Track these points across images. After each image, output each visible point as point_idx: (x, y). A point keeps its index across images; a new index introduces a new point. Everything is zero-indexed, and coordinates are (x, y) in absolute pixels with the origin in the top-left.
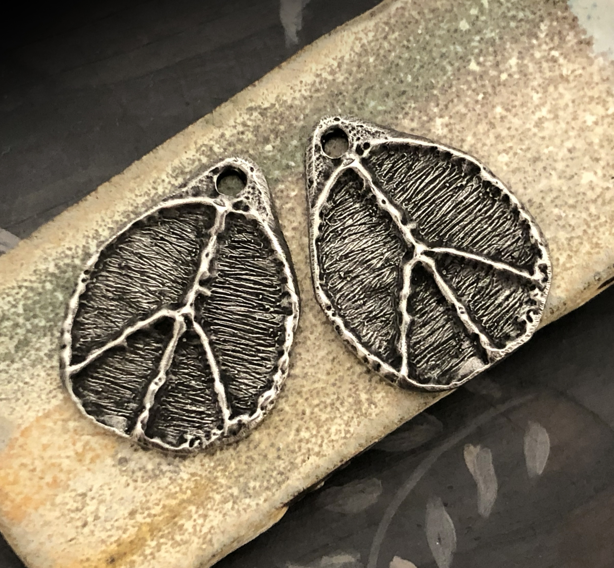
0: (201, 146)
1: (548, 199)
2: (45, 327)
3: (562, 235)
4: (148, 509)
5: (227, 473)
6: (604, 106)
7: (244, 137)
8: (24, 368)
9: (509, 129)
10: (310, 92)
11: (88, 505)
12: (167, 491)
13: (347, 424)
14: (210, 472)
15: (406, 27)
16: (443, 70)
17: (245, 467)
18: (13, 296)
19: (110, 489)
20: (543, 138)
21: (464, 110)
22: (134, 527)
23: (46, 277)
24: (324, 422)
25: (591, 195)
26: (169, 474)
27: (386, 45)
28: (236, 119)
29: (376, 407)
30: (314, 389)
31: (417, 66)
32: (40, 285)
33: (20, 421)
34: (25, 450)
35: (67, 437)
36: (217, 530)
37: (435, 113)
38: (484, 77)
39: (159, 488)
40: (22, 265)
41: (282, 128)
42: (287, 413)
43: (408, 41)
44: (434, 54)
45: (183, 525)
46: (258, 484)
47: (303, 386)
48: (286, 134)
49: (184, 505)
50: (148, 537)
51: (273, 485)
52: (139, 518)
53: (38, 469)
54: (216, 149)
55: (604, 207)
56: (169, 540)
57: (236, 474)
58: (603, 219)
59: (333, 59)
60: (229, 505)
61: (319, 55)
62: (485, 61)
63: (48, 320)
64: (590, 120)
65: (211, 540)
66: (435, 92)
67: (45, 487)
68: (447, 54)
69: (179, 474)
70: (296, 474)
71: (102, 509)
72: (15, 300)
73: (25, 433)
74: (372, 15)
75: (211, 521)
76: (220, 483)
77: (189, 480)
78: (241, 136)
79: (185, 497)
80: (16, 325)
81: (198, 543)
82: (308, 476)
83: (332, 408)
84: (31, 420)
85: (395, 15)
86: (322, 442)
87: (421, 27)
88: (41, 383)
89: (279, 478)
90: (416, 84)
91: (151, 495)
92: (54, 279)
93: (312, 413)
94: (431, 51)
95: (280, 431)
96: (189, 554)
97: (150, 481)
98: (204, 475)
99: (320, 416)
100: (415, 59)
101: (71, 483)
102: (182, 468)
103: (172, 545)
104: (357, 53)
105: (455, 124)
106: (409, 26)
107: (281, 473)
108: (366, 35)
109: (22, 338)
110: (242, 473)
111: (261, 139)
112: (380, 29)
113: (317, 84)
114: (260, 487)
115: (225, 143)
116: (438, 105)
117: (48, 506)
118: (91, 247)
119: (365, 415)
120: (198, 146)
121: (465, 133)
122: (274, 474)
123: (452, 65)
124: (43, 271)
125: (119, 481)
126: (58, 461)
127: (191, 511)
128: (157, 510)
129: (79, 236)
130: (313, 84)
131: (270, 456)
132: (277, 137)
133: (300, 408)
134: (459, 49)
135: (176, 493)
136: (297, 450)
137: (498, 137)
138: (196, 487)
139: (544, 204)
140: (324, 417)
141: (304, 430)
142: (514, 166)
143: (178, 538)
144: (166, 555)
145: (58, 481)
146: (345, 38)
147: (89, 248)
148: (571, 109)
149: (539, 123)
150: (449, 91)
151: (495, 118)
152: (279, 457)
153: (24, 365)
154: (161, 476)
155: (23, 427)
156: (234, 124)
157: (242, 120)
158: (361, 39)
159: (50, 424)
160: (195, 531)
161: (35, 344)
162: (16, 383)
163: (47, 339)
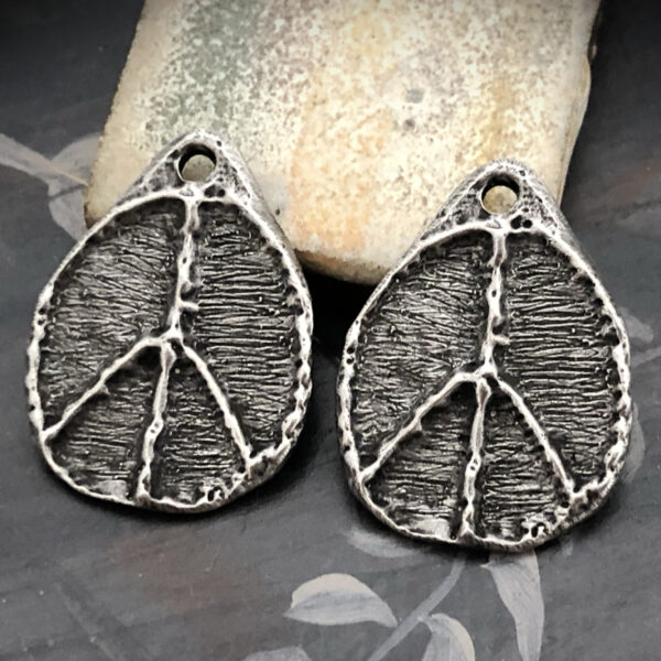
2: (227, 77)
4: (469, 144)
8: (241, 123)
11: (411, 184)
14: (495, 73)
17: (523, 43)
18: (174, 75)
19: (418, 156)
23: (188, 36)
26: (459, 103)
32: (190, 48)
33: (281, 167)
34: (309, 185)
35: (336, 146)
36: (549, 111)
39: (462, 121)
40: (157, 44)
45: (514, 133)
46: (548, 47)
49: (499, 115)
51: (563, 36)
52: (468, 157)
53: (337, 191)
57: (520, 55)
60: (540, 84)
63: (226, 69)
65: (552, 124)
67: (358, 200)
69: (468, 96)
71: (428, 176)
72: (178, 76)
73: (295, 171)
75: (536, 108)
76: (513, 73)
77: (483, 93)
79: (493, 109)
80: (200, 95)
81: (542, 135)
84: (290, 158)
88: (269, 123)
91: (460, 132)
92: (197, 33)
96: (543, 149)
97: (448, 122)
98: (491, 79)
101: (378, 178)
102: (466, 89)
109: (215, 101)
110: (525, 49)
114: (552, 47)
117: (376, 212)
122: (555, 26)
124: (181, 34)
125: (420, 144)
126: (348, 171)
127: (509, 117)
128: (478, 139)
135: (481, 113)
138: (495, 94)
143: (520, 145)
145: (365, 185)
152: (545, 11)
153: (238, 121)
154: (455, 110)
155: (288, 170)
159: (310, 148)
160: (530, 128)
161: (233, 97)
162: (246, 140)
163: (239, 84)
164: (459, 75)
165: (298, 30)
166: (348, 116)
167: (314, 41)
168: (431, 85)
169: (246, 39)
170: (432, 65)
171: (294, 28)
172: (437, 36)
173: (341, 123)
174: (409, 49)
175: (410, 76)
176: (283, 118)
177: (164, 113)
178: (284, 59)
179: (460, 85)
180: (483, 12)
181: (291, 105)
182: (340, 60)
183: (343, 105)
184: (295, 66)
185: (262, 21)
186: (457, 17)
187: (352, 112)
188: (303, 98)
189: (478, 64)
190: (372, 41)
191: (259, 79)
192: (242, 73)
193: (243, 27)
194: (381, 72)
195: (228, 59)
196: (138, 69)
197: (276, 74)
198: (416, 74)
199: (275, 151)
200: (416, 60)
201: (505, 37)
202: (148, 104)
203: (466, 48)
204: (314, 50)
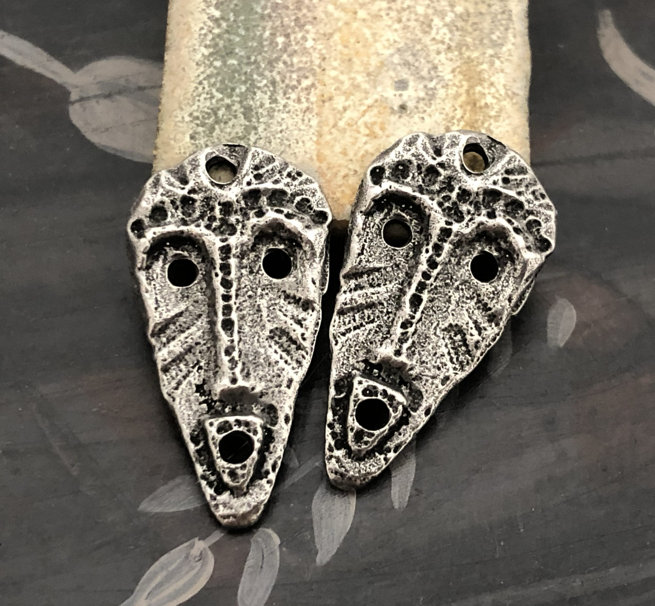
2: (248, 89)
4: (453, 118)
8: (268, 125)
12: (451, 96)
14: (460, 59)
17: (477, 33)
18: (203, 93)
23: (209, 60)
26: (438, 87)
32: (212, 69)
33: (308, 156)
34: (334, 167)
35: (348, 133)
36: (510, 84)
39: (444, 100)
40: (184, 69)
45: (486, 104)
46: (498, 33)
49: (471, 92)
51: (507, 24)
53: (357, 170)
56: (490, 120)
57: (477, 42)
60: (497, 63)
63: (245, 82)
65: (514, 93)
69: (444, 80)
70: (512, 4)
72: (207, 94)
73: (320, 157)
75: (499, 83)
76: (475, 57)
77: (455, 76)
79: (465, 88)
80: (228, 107)
81: (508, 103)
84: (314, 147)
88: (290, 122)
89: (505, 16)
91: (444, 109)
92: (215, 56)
96: (511, 114)
97: (433, 102)
98: (459, 64)
102: (441, 74)
103: (496, 121)
107: (503, 13)
109: (242, 110)
110: (480, 37)
114: (501, 33)
118: (214, 14)
122: (499, 17)
124: (202, 59)
125: (415, 123)
126: (362, 152)
127: (480, 91)
128: (459, 113)
129: (197, 15)
131: (484, 11)
135: (457, 91)
138: (465, 75)
143: (493, 113)
144: (500, 129)
147: (213, 16)
152: (489, 6)
153: (265, 123)
154: (436, 92)
155: (315, 157)
159: (328, 137)
160: (497, 98)
161: (256, 104)
162: (275, 138)
163: (259, 94)
164: (434, 64)
165: (296, 44)
166: (352, 108)
167: (311, 51)
168: (412, 74)
169: (256, 56)
170: (411, 59)
171: (293, 43)
172: (409, 35)
173: (348, 114)
174: (388, 48)
175: (394, 69)
176: (301, 116)
177: (203, 125)
178: (290, 68)
179: (436, 72)
180: (441, 12)
181: (305, 105)
182: (335, 64)
183: (346, 100)
184: (301, 73)
185: (266, 40)
186: (421, 19)
187: (354, 105)
188: (313, 98)
189: (446, 54)
190: (358, 45)
191: (274, 87)
192: (259, 85)
193: (251, 47)
194: (371, 69)
195: (246, 73)
196: (173, 91)
197: (287, 81)
198: (399, 68)
199: (301, 144)
200: (397, 56)
201: (462, 30)
202: (187, 119)
203: (433, 42)
204: (313, 59)
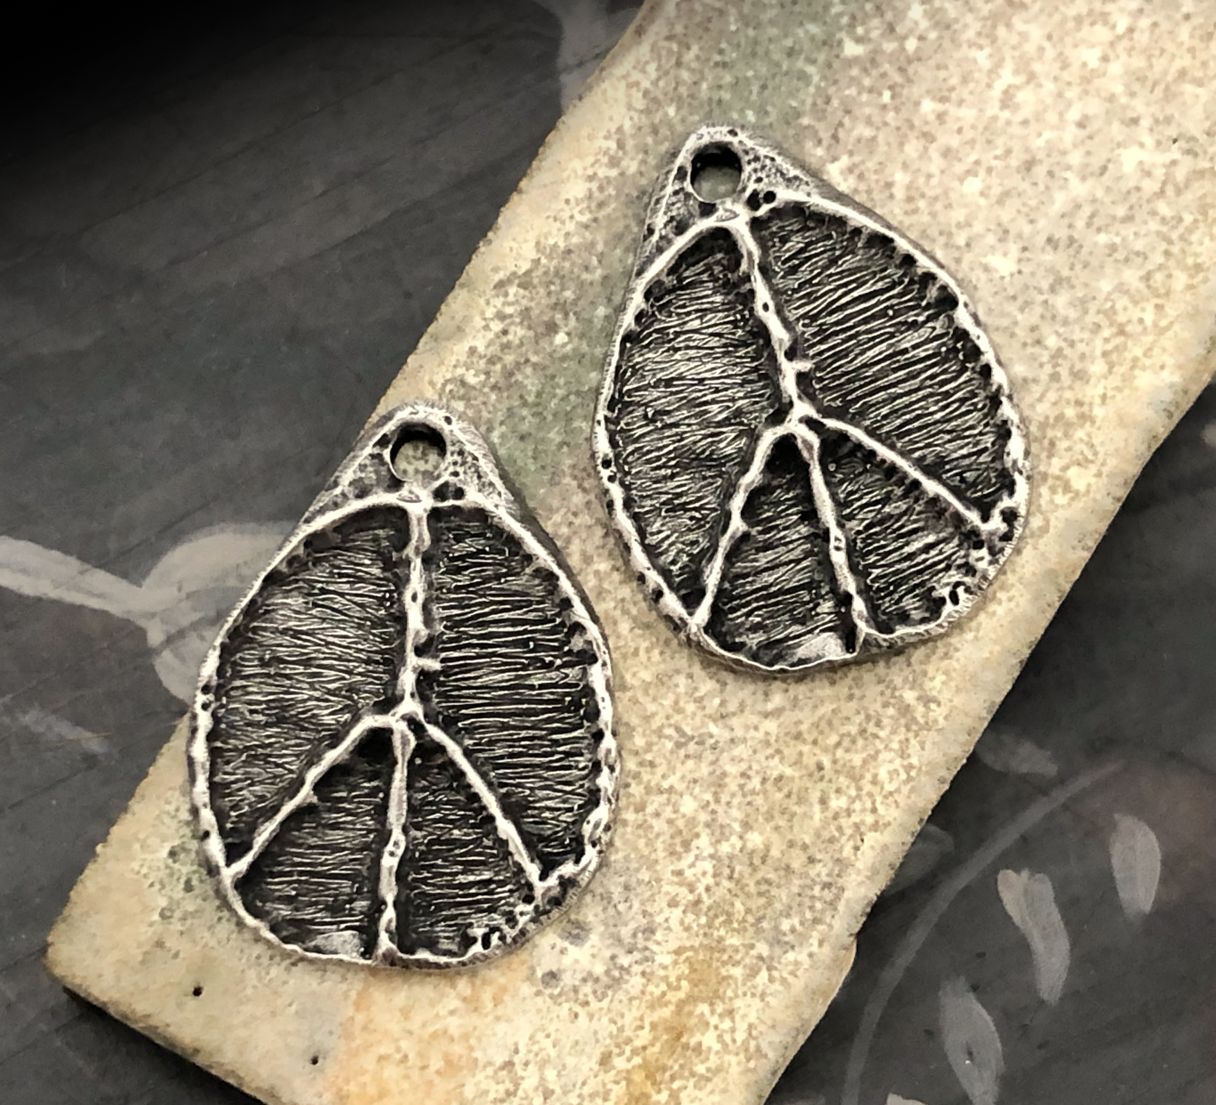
0: (444, 385)
1: (1080, 224)
3: (1131, 276)
4: (628, 1041)
5: (735, 925)
6: (1106, 23)
7: (510, 337)
9: (960, 131)
10: (591, 212)
11: (523, 1078)
12: (647, 997)
13: (903, 754)
14: (705, 935)
15: (707, 30)
16: (804, 77)
17: (762, 901)
19: (548, 1036)
20: (1025, 122)
21: (868, 132)
22: (617, 1082)
24: (862, 767)
25: (1150, 186)
26: (637, 969)
27: (685, 75)
28: (483, 313)
29: (939, 704)
30: (820, 719)
31: (755, 89)
34: (375, 1031)
36: (761, 1028)
37: (821, 157)
38: (879, 58)
39: (631, 999)
41: (569, 294)
42: (792, 779)
43: (721, 52)
44: (776, 57)
45: (700, 1044)
46: (796, 921)
47: (799, 722)
48: (581, 303)
49: (687, 1009)
50: (649, 1089)
51: (823, 911)
52: (620, 1063)
53: (411, 1056)
54: (471, 380)
55: (1182, 197)
56: (687, 1079)
57: (751, 919)
58: (1188, 219)
59: (606, 138)
60: (764, 974)
61: (578, 141)
62: (867, 31)
64: (1092, 57)
65: (758, 1049)
66: (805, 121)
67: (437, 1080)
68: (797, 47)
69: (653, 961)
70: (853, 876)
71: (551, 1074)
74: (640, 32)
75: (744, 1016)
76: (731, 946)
77: (676, 963)
78: (504, 340)
79: (682, 995)
81: (739, 1063)
82: (875, 871)
83: (866, 739)
85: (678, 17)
86: (874, 803)
87: (732, 19)
89: (828, 895)
90: (767, 121)
91: (622, 1016)
93: (835, 762)
94: (767, 53)
95: (793, 815)
96: (731, 1087)
97: (610, 993)
98: (697, 944)
99: (850, 761)
100: (747, 79)
101: (478, 1054)
102: (654, 948)
103: (695, 1087)
104: (642, 112)
105: (863, 162)
106: (710, 26)
107: (827, 886)
108: (643, 71)
110: (761, 913)
111: (541, 329)
112: (664, 53)
113: (596, 194)
114: (802, 923)
115: (482, 363)
116: (820, 142)
119: (927, 727)
120: (439, 386)
121: (888, 171)
122: (817, 891)
123: (813, 62)
125: (558, 1017)
126: (438, 1026)
127: (702, 1014)
128: (644, 1036)
130: (590, 197)
131: (796, 865)
132: (566, 315)
133: (810, 761)
134: (813, 29)
135: (664, 994)
136: (837, 834)
137: (947, 153)
138: (693, 970)
139: (1076, 236)
140: (857, 759)
141: (833, 796)
142: (996, 191)
143: (701, 1069)
145: (455, 1061)
146: (610, 93)
148: (1050, 53)
149: (1007, 100)
150: (829, 109)
151: (927, 123)
152: (811, 860)
154: (626, 977)
156: (483, 323)
157: (495, 310)
158: (637, 84)
160: (724, 1044)
164: (652, 922)
168: (604, 922)
172: (642, 843)
179: (647, 940)
180: (721, 827)
186: (681, 823)
189: (684, 912)
201: (738, 882)
203: (675, 879)
